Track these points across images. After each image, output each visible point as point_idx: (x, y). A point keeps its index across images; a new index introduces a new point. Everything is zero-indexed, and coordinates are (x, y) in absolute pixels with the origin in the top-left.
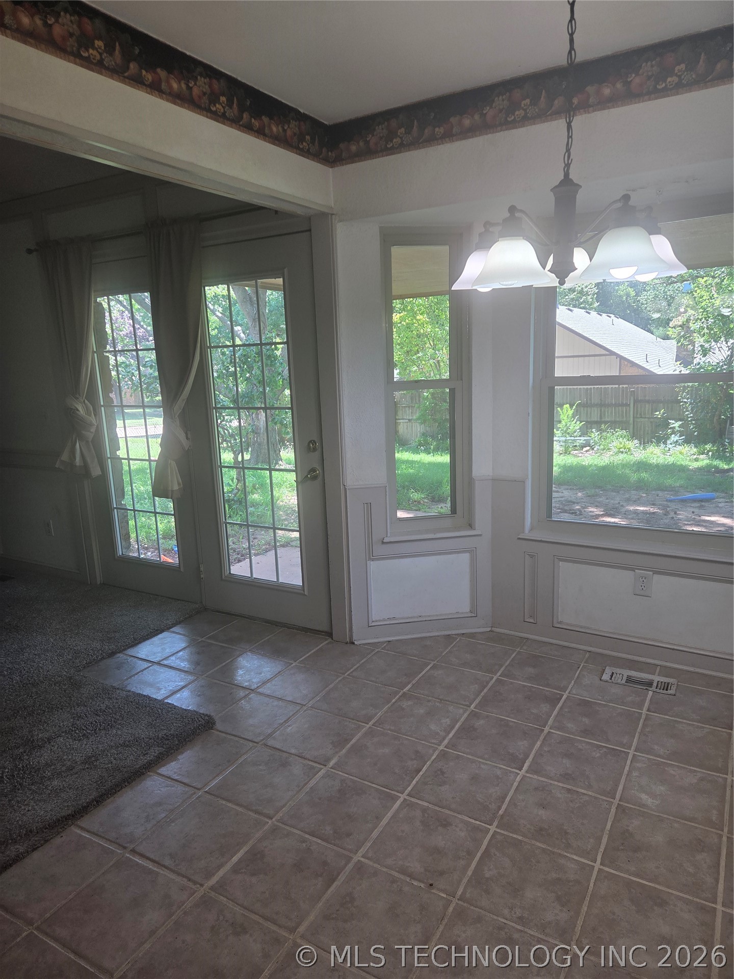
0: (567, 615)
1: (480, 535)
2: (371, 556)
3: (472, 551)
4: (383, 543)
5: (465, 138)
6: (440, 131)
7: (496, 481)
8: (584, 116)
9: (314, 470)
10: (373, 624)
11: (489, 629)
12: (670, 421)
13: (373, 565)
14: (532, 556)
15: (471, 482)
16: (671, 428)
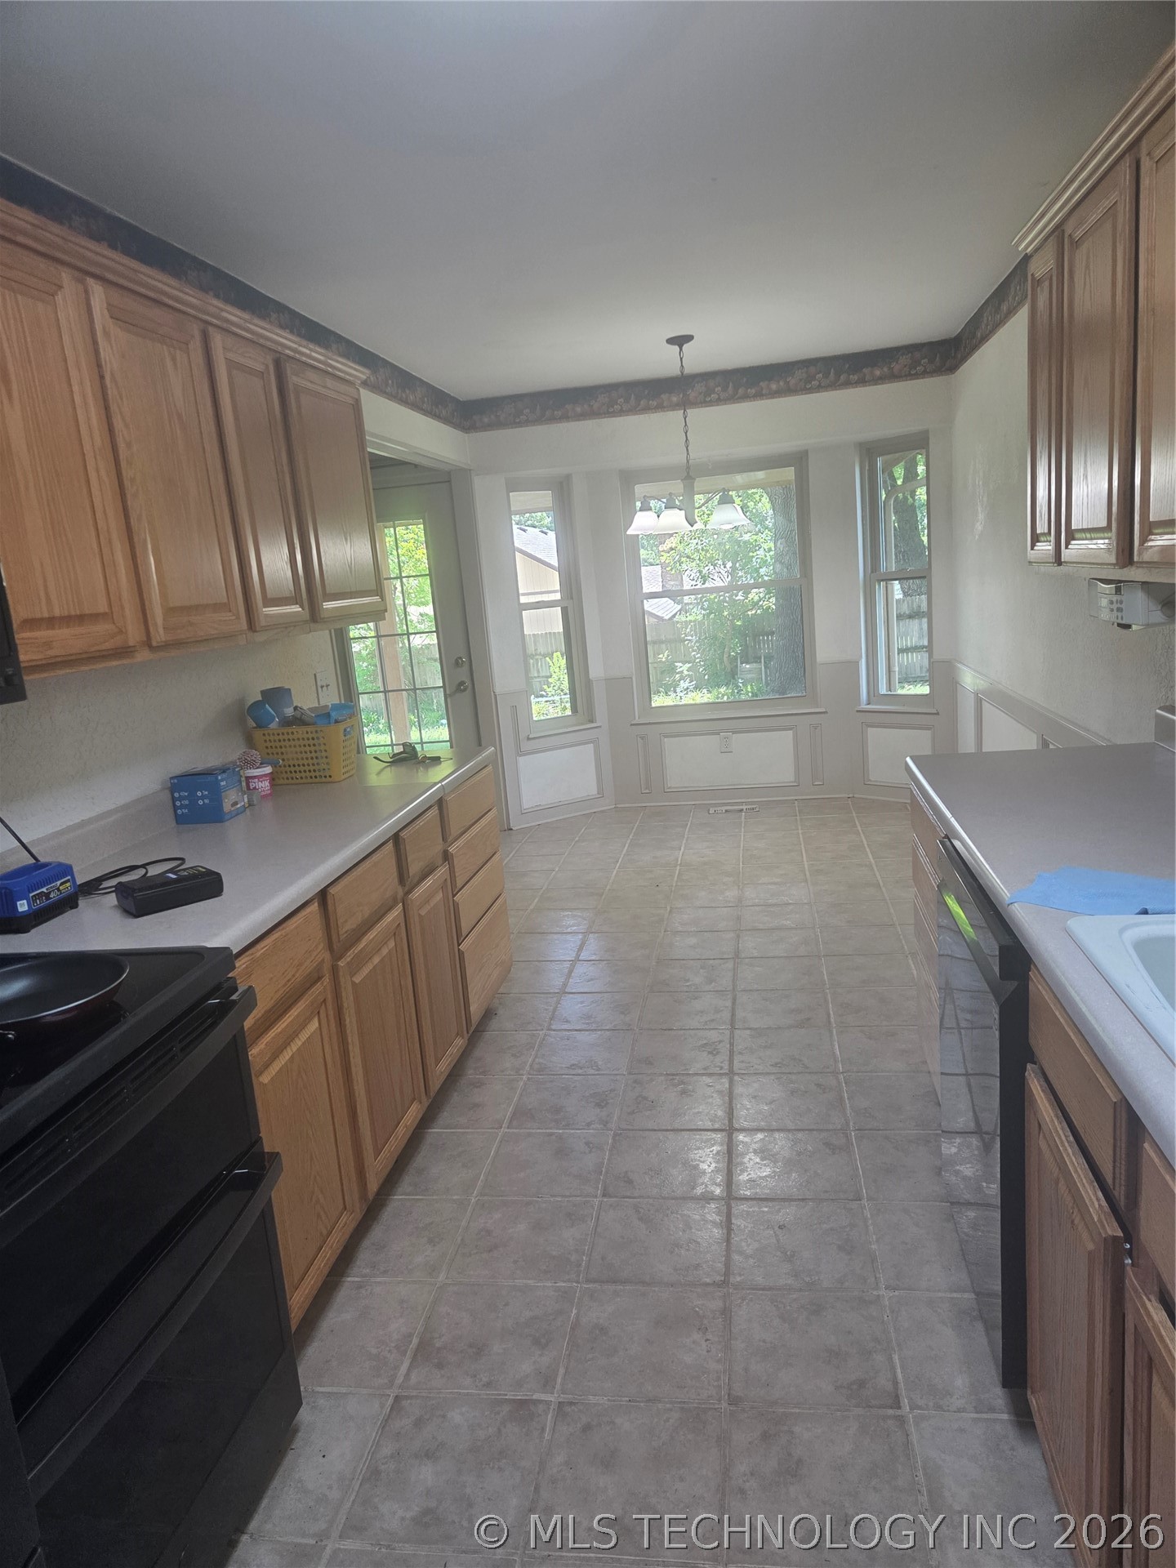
0: (674, 781)
1: (600, 727)
2: (520, 753)
3: (595, 742)
4: (529, 739)
5: (579, 420)
6: (558, 413)
7: (609, 681)
8: (662, 413)
9: (462, 683)
10: (525, 811)
11: (613, 806)
12: (676, 664)
13: (521, 760)
14: (642, 738)
15: (588, 683)
16: (678, 673)
